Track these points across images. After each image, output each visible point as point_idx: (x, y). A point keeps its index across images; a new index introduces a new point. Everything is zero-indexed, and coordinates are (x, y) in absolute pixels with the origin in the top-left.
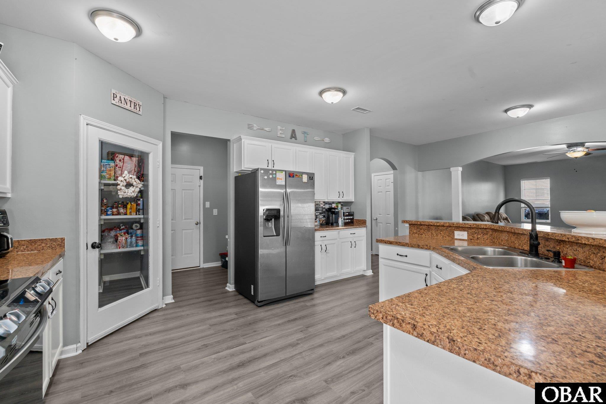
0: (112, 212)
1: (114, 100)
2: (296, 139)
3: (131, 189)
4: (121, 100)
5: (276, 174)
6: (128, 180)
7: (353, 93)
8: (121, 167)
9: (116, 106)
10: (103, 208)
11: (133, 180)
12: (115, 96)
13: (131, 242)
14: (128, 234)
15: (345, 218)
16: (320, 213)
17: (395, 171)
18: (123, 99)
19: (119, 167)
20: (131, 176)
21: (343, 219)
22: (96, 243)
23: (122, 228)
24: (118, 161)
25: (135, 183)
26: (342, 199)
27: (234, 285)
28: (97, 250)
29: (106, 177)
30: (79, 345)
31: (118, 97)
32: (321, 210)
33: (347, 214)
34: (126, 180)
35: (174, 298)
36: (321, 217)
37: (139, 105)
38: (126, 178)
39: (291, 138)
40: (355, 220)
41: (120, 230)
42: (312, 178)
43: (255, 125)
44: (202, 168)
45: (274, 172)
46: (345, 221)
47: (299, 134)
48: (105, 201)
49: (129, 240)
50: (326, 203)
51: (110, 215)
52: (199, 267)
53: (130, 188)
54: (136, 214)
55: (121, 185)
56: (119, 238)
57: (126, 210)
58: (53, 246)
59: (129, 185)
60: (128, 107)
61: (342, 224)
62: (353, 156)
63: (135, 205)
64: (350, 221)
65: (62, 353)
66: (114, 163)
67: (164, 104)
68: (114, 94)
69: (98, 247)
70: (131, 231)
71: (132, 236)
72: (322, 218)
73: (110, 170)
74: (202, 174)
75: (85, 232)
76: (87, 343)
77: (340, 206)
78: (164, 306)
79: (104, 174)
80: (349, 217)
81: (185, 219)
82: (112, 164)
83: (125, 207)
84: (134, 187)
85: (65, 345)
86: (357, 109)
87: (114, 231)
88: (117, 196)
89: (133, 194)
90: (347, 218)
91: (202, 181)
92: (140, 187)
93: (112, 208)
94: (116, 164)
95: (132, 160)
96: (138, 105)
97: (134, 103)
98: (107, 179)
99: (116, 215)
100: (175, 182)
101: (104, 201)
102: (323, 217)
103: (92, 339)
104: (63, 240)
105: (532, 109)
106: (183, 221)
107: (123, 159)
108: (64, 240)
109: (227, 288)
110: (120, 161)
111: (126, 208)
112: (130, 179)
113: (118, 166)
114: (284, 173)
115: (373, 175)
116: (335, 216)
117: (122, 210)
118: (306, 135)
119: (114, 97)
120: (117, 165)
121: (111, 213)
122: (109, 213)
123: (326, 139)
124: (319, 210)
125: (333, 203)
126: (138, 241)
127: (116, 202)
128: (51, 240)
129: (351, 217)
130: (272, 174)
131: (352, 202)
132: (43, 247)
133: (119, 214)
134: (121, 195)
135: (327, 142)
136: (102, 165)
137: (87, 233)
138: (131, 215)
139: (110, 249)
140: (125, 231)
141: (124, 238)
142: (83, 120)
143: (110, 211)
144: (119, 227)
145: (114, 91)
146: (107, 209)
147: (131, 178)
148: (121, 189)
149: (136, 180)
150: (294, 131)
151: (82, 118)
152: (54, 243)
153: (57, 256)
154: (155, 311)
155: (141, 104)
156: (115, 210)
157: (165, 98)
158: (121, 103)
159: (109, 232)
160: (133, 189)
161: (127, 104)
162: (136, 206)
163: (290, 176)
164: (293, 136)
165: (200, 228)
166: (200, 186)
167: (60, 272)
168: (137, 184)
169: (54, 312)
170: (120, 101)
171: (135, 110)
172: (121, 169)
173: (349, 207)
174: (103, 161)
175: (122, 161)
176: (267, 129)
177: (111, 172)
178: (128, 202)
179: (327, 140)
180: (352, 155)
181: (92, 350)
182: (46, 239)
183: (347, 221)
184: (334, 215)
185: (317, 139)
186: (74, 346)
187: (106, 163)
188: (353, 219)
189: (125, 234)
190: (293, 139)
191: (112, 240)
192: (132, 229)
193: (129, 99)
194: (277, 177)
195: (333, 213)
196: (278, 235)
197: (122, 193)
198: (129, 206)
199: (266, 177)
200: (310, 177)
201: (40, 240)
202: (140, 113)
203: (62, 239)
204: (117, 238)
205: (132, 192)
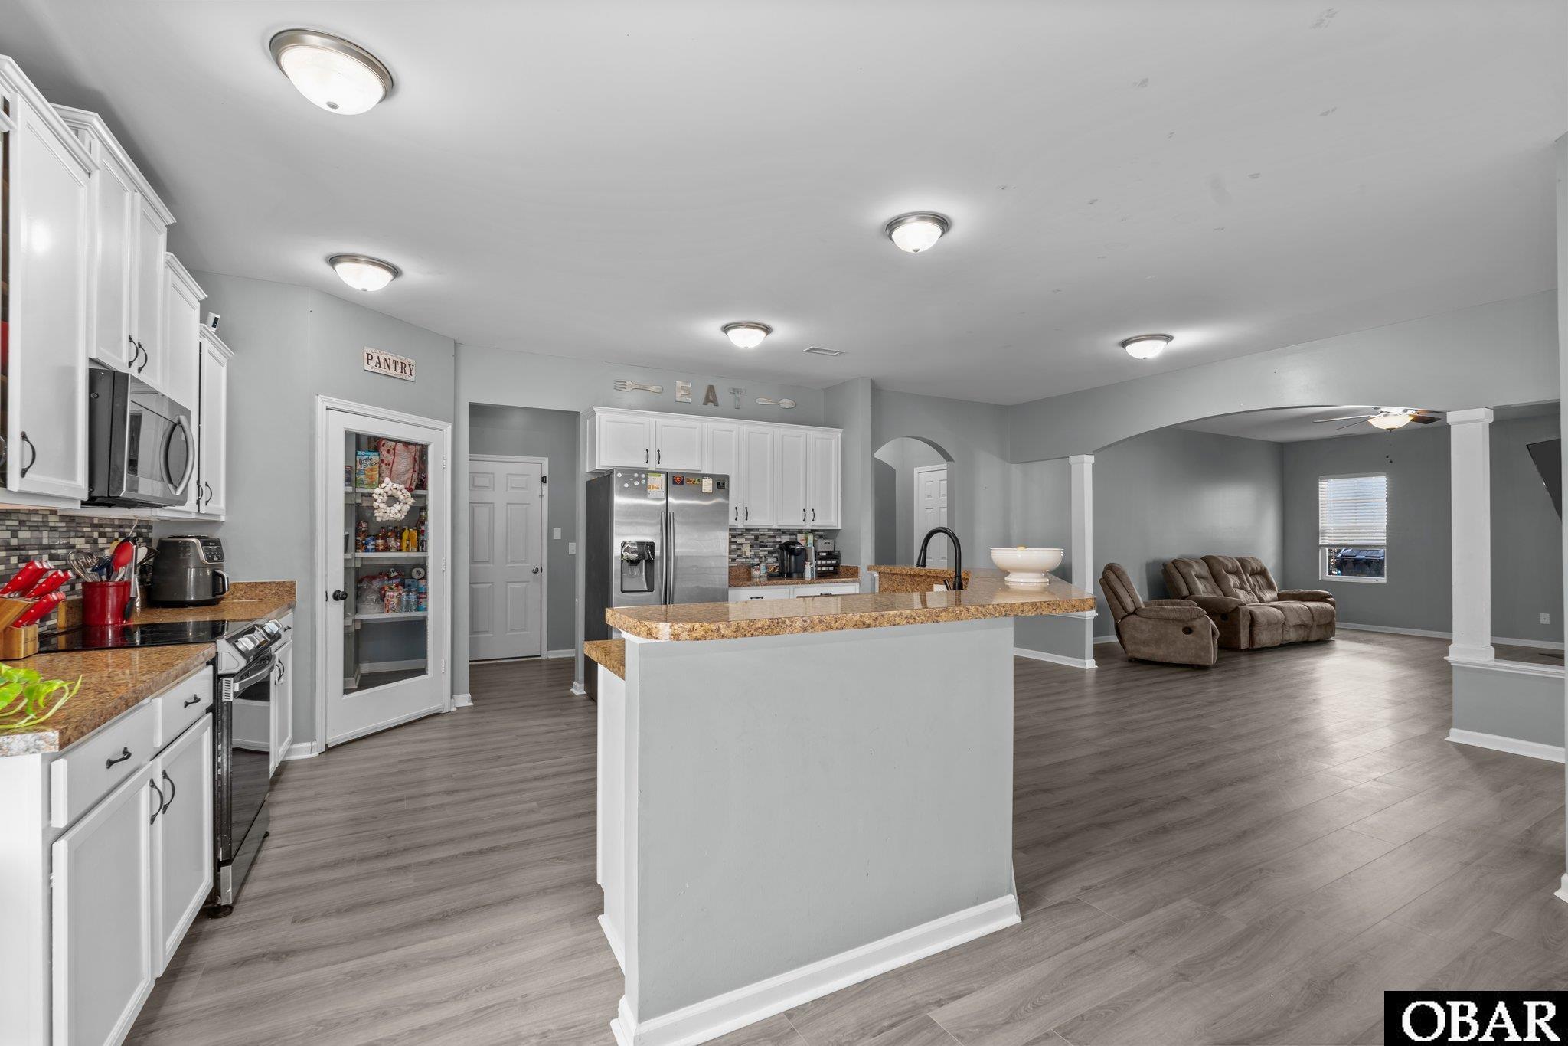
0: (376, 546)
1: (368, 364)
2: (716, 404)
3: (397, 507)
4: (379, 363)
5: (646, 479)
6: (390, 493)
7: (784, 332)
8: (389, 464)
9: (372, 374)
10: (359, 538)
11: (399, 493)
12: (370, 358)
13: (408, 602)
14: (404, 587)
15: (819, 562)
16: (770, 553)
17: (950, 463)
18: (382, 361)
19: (386, 464)
20: (395, 486)
21: (813, 565)
22: (339, 591)
23: (393, 575)
24: (384, 453)
25: (401, 497)
26: (812, 523)
27: (583, 685)
28: (342, 602)
29: (366, 482)
30: (314, 743)
31: (375, 358)
32: (771, 546)
33: (825, 554)
34: (387, 493)
35: (473, 700)
36: (771, 559)
37: (410, 365)
38: (387, 489)
39: (705, 403)
40: (841, 568)
41: (390, 579)
42: (724, 484)
43: (628, 382)
44: (545, 461)
45: (643, 476)
46: (819, 569)
47: (723, 395)
48: (364, 525)
49: (404, 598)
50: (784, 533)
51: (371, 551)
52: (540, 656)
53: (395, 505)
54: (418, 551)
55: (379, 501)
56: (388, 594)
57: (401, 542)
58: (280, 593)
59: (392, 500)
60: (391, 372)
61: (812, 575)
62: (840, 435)
63: (416, 534)
64: (831, 568)
65: (289, 752)
66: (379, 456)
67: (456, 356)
68: (368, 354)
69: (343, 599)
70: (408, 581)
71: (409, 592)
72: (774, 562)
73: (372, 470)
74: (546, 473)
75: (324, 575)
76: (327, 745)
77: (811, 538)
78: (453, 709)
79: (362, 476)
80: (829, 562)
81: (512, 561)
82: (375, 458)
83: (398, 535)
84: (401, 504)
85: (294, 741)
86: (811, 349)
87: (378, 580)
88: (373, 519)
89: (399, 515)
90: (824, 562)
91: (546, 487)
92: (410, 503)
93: (376, 537)
94: (382, 457)
95: (409, 451)
96: (408, 366)
97: (402, 363)
98: (366, 486)
99: (382, 551)
100: (494, 490)
101: (361, 525)
102: (775, 559)
103: (335, 738)
104: (293, 584)
105: (1172, 344)
106: (508, 565)
107: (394, 449)
108: (295, 584)
109: (573, 690)
110: (388, 452)
111: (401, 538)
112: (395, 491)
113: (386, 462)
114: (663, 476)
115: (916, 470)
116: (796, 559)
117: (392, 542)
118: (738, 396)
119: (368, 359)
120: (383, 461)
121: (373, 547)
122: (369, 547)
123: (784, 401)
124: (766, 546)
125: (800, 531)
126: (421, 600)
127: (383, 528)
128: (277, 584)
129: (834, 562)
130: (639, 479)
131: (838, 530)
132: (266, 593)
133: (387, 549)
134: (379, 516)
135: (787, 406)
136: (358, 460)
137: (327, 576)
138: (408, 551)
139: (372, 613)
140: (398, 581)
141: (395, 594)
142: (321, 402)
143: (372, 543)
144: (388, 575)
145: (368, 350)
146: (367, 539)
147: (396, 489)
148: (379, 508)
149: (405, 491)
150: (711, 389)
151: (319, 399)
152: (281, 589)
153: (286, 606)
154: (438, 714)
155: (413, 362)
156: (380, 542)
157: (456, 345)
158: (380, 367)
159: (370, 582)
160: (399, 508)
161: (389, 366)
162: (418, 535)
163: (674, 483)
164: (711, 397)
165: (543, 580)
166: (542, 496)
167: (289, 628)
168: (405, 499)
169: (282, 680)
170: (378, 365)
171: (403, 376)
172: (390, 467)
173: (832, 541)
174: (360, 453)
175: (392, 452)
176: (653, 388)
177: (374, 473)
178: (404, 527)
179: (786, 403)
180: (836, 435)
181: (334, 756)
182: (270, 583)
183: (824, 569)
184: (793, 558)
185: (763, 401)
186: (308, 744)
187: (365, 457)
188: (836, 566)
189: (397, 586)
190: (710, 405)
191: (374, 597)
192: (412, 578)
193: (392, 358)
194: (649, 484)
195: (792, 552)
196: (651, 589)
197: (381, 514)
198: (405, 536)
199: (626, 485)
200: (719, 483)
201: (262, 583)
202: (412, 378)
203: (292, 582)
204: (385, 594)
205: (396, 512)
